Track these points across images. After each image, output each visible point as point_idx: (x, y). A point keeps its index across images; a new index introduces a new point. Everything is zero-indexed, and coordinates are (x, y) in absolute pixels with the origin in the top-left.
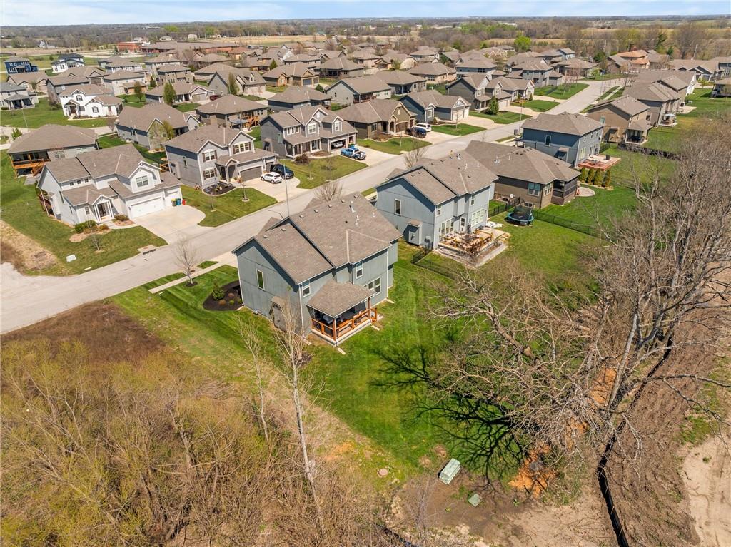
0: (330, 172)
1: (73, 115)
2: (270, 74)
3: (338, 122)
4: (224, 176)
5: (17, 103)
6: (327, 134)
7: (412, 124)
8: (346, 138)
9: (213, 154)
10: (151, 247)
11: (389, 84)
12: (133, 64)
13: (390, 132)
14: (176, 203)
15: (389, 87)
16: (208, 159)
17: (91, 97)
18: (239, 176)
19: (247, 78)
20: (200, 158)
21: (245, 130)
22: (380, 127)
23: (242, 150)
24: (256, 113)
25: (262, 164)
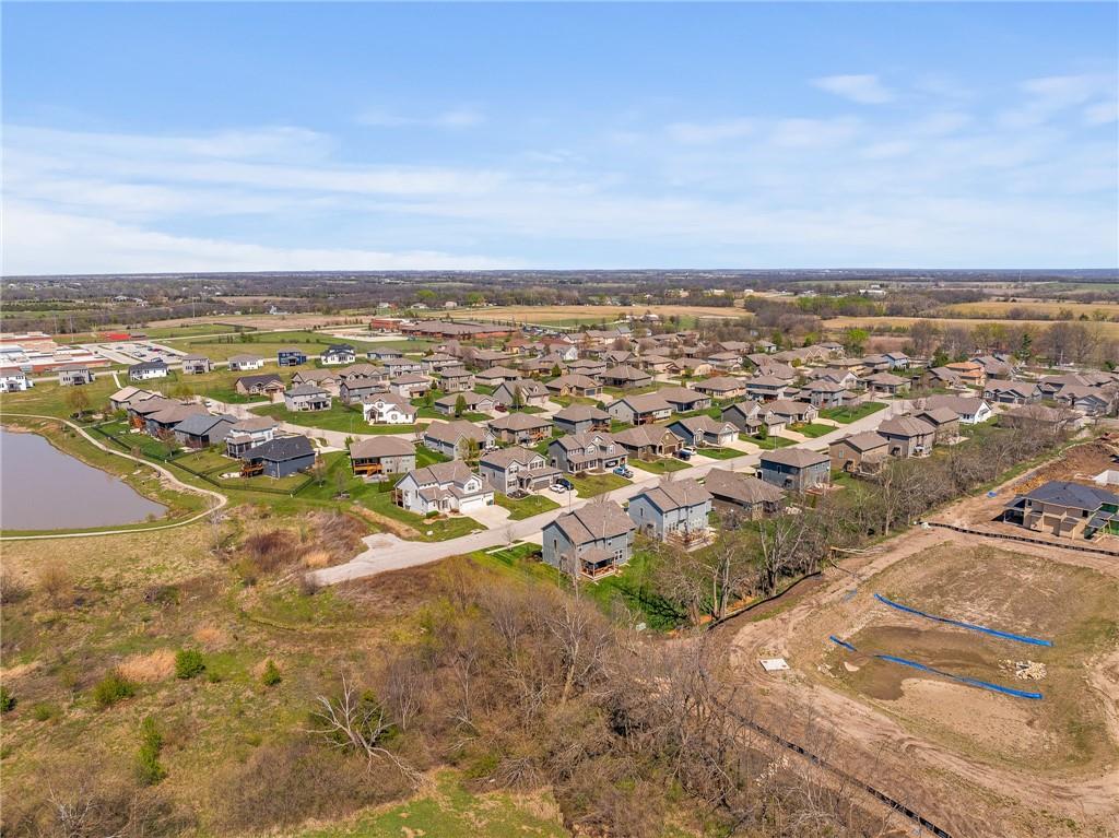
0: (603, 486)
1: (373, 420)
2: (554, 383)
3: (612, 444)
4: (521, 485)
5: (317, 405)
6: (603, 455)
7: (680, 447)
8: (619, 459)
9: (516, 469)
10: (478, 530)
11: (670, 402)
12: (412, 362)
13: (659, 454)
14: (489, 503)
15: (670, 405)
16: (512, 472)
17: (392, 406)
18: (534, 486)
19: (532, 390)
20: (507, 471)
21: (532, 445)
22: (650, 448)
23: (536, 467)
24: (541, 430)
25: (550, 478)
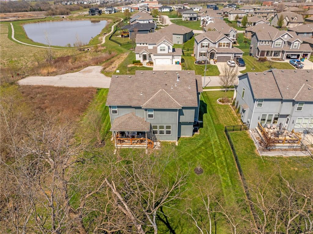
3: (297, 42)
6: (287, 49)
8: (301, 54)
9: (207, 45)
16: (204, 46)
18: (216, 59)
19: (292, 19)
20: (199, 45)
23: (224, 46)
25: (232, 56)
